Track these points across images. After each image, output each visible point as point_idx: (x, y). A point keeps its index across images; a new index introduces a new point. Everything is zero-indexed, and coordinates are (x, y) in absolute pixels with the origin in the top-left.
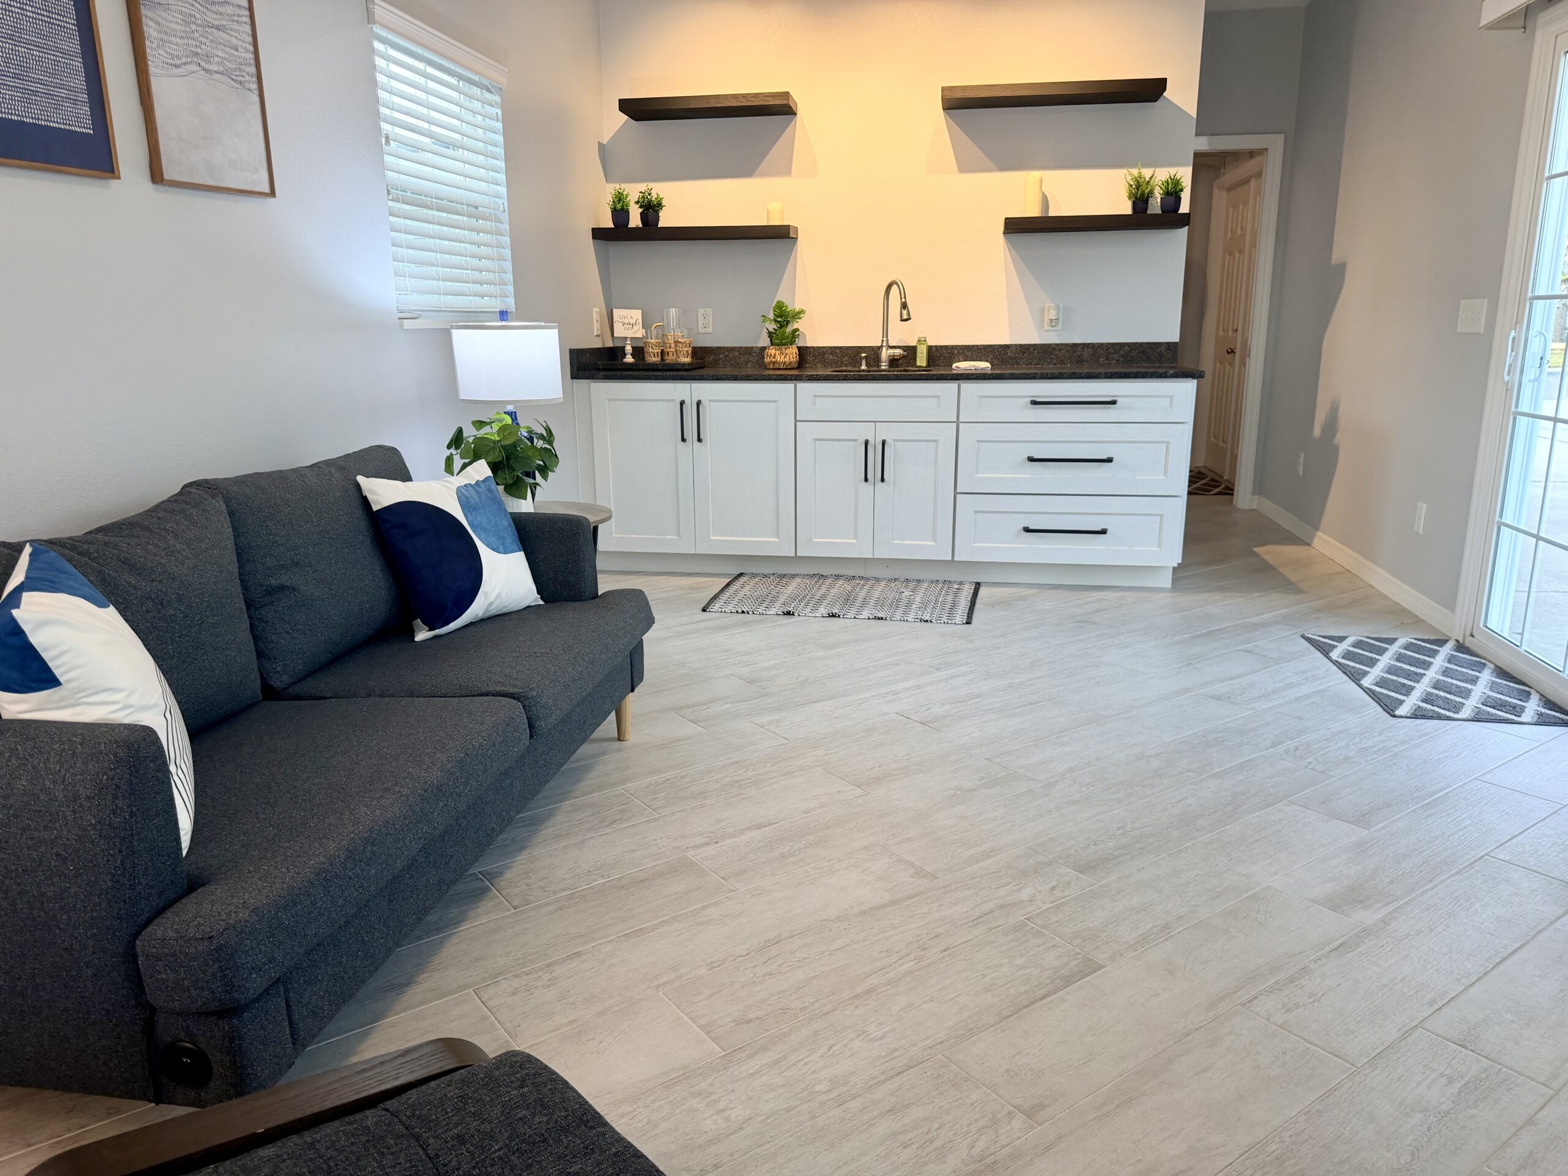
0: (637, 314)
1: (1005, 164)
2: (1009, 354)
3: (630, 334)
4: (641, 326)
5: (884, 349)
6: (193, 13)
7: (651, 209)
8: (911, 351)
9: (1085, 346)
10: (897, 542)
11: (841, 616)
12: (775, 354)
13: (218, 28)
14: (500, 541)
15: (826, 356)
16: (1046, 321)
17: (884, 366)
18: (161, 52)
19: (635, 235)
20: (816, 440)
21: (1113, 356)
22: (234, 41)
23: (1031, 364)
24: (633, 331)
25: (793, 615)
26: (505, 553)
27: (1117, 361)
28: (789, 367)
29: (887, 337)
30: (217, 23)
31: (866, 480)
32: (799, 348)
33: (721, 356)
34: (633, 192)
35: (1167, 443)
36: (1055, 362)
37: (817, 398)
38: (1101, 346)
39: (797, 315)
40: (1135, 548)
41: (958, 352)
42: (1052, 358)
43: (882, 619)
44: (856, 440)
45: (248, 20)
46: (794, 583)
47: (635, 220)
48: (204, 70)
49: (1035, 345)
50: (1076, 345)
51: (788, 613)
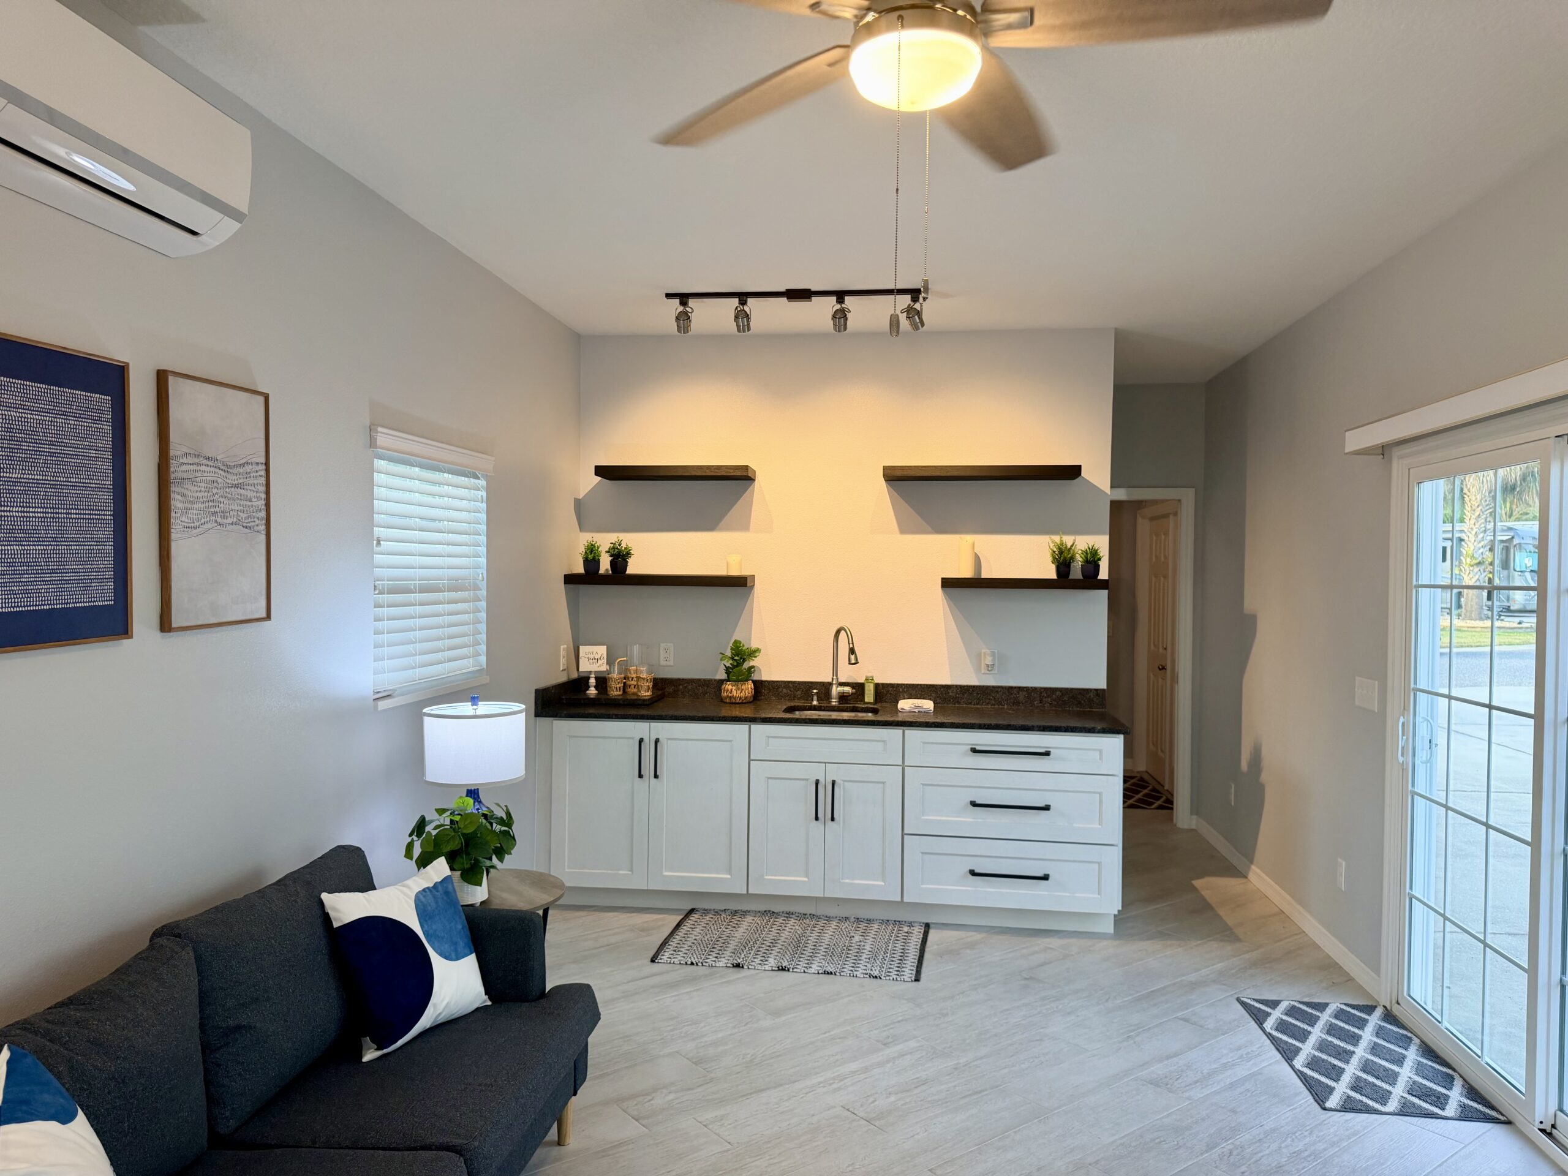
0: (602, 650)
1: (940, 527)
2: (950, 694)
3: (594, 668)
4: (606, 661)
5: (834, 687)
6: (215, 479)
7: (620, 557)
8: (859, 688)
9: (1020, 689)
10: (847, 881)
11: (791, 970)
12: (732, 690)
13: (236, 487)
14: (452, 948)
15: (780, 690)
16: (983, 666)
17: (834, 702)
18: (184, 519)
19: (605, 580)
20: (768, 778)
21: (1046, 699)
22: (249, 494)
23: (971, 703)
24: (598, 665)
25: (743, 967)
26: (457, 959)
27: (1050, 704)
28: (744, 701)
29: (837, 676)
30: (236, 482)
31: (817, 818)
32: (755, 682)
33: (681, 687)
34: (605, 541)
35: (1100, 794)
36: (993, 702)
37: (770, 739)
38: (1035, 690)
39: (753, 653)
40: (1077, 895)
41: (903, 690)
42: (989, 699)
43: (831, 973)
44: (807, 780)
45: (263, 473)
46: (745, 923)
47: (605, 565)
48: (220, 525)
49: (974, 686)
50: (1011, 688)
51: (738, 966)
